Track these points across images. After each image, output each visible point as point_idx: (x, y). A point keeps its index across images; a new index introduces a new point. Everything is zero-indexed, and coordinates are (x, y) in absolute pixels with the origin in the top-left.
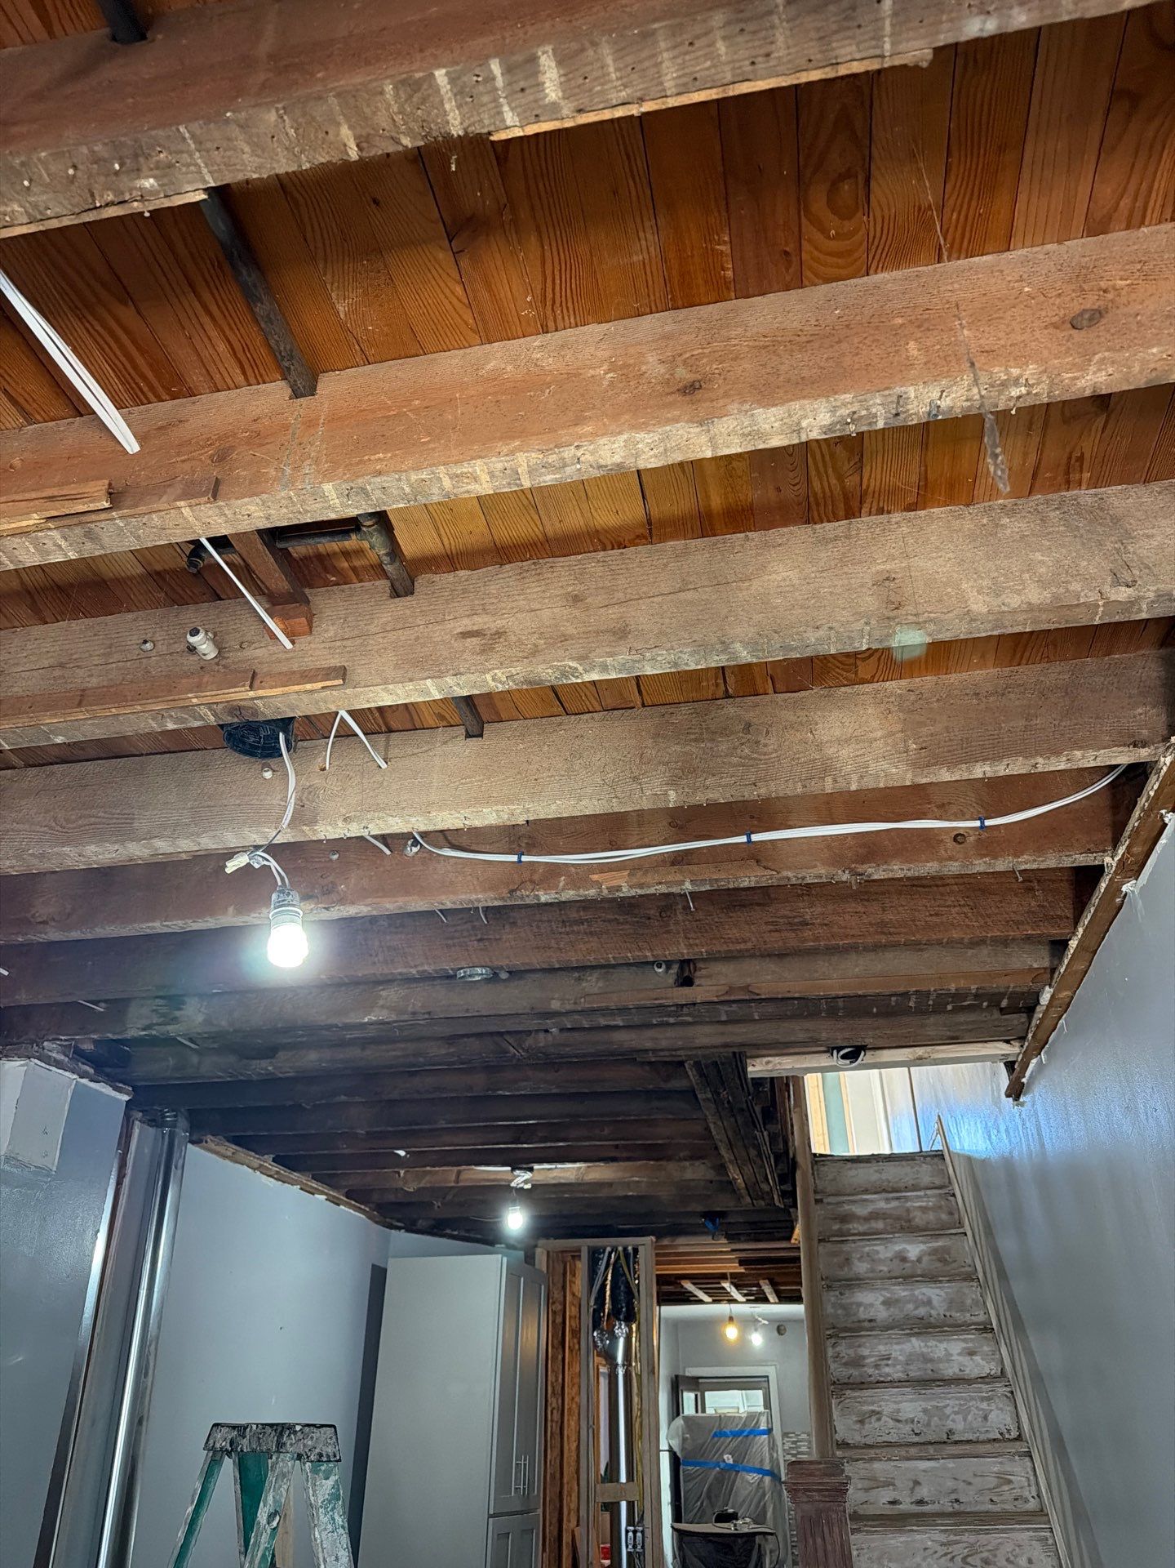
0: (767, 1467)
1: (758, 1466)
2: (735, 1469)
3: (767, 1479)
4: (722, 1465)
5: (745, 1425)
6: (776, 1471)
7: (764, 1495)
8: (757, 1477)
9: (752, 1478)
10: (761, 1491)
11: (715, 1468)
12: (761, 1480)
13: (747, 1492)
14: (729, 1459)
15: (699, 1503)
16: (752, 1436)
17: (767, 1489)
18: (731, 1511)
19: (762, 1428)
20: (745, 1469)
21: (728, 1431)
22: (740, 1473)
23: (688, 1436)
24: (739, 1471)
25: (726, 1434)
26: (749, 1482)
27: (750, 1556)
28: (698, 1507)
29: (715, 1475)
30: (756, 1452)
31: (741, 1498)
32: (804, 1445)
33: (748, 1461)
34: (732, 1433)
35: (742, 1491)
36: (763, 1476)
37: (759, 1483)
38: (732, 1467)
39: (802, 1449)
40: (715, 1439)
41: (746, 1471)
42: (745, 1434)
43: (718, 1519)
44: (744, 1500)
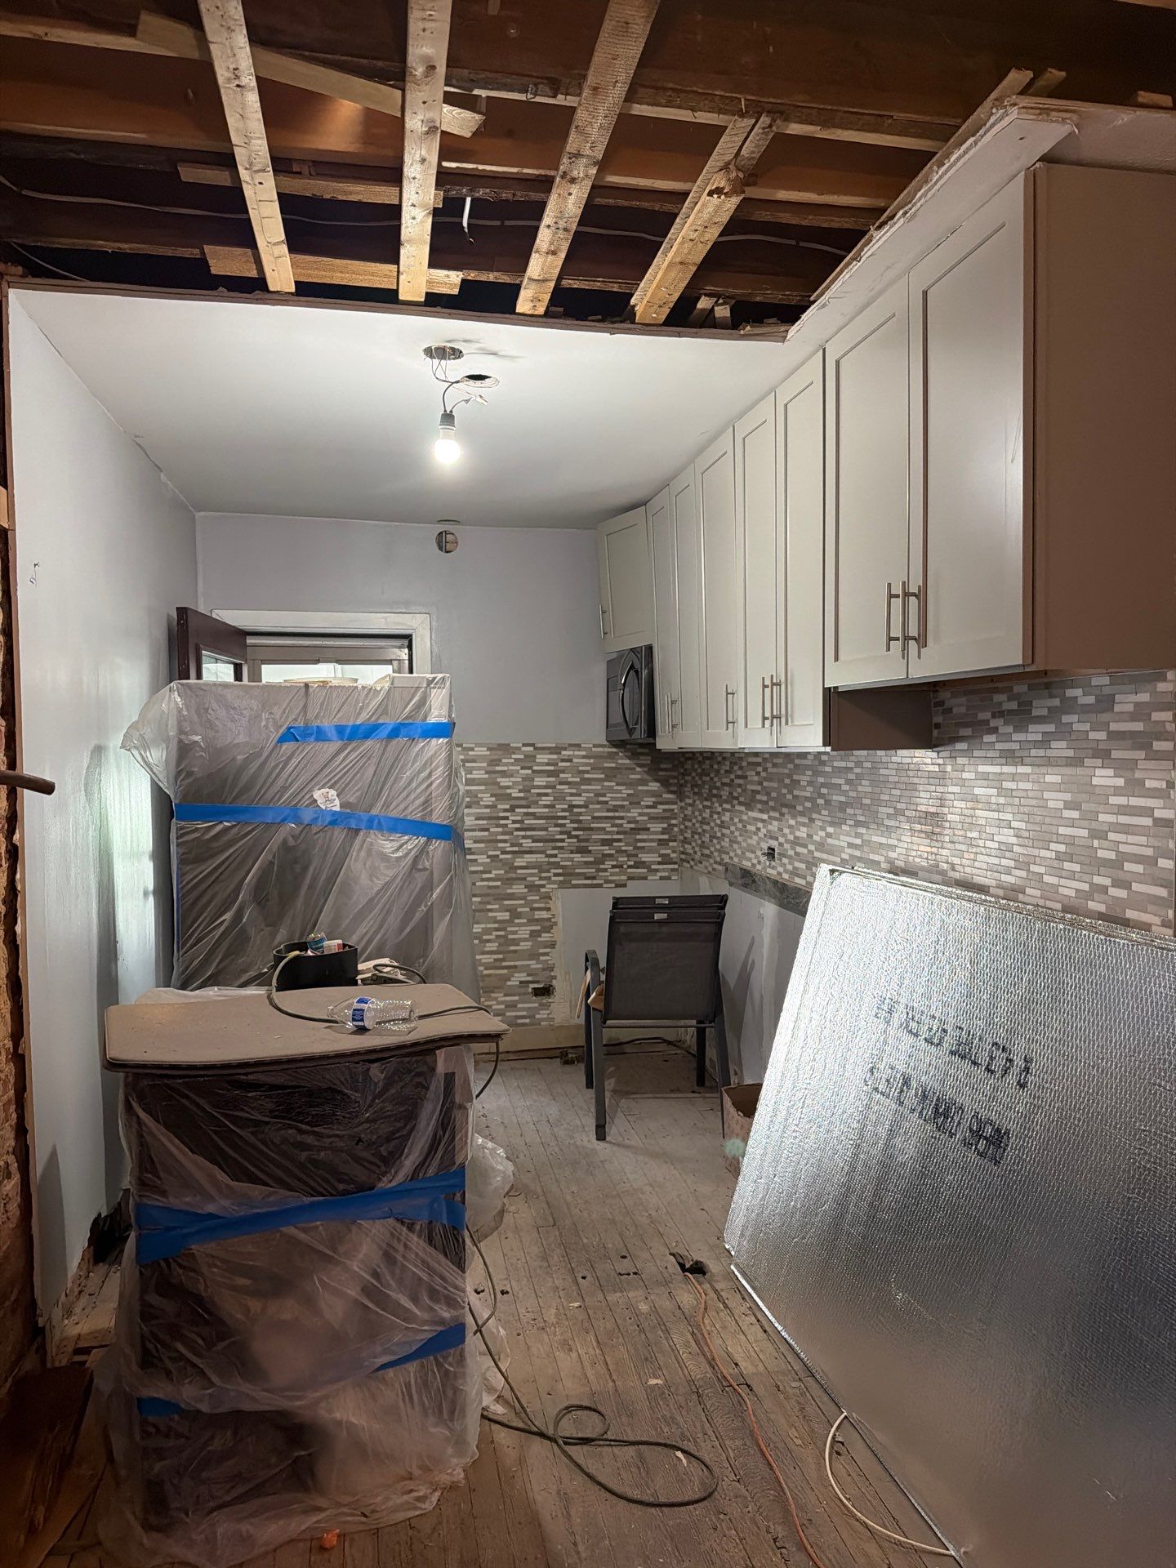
0: (438, 816)
1: (417, 816)
2: (348, 823)
3: (438, 847)
4: (307, 816)
5: (383, 708)
7: (429, 886)
8: (414, 843)
9: (393, 847)
10: (420, 878)
11: (282, 823)
12: (423, 851)
13: (379, 884)
14: (327, 799)
15: (228, 916)
16: (402, 741)
17: (436, 876)
18: (332, 944)
19: (433, 719)
20: (374, 824)
21: (327, 724)
22: (361, 834)
23: (198, 738)
24: (357, 831)
25: (320, 735)
26: (384, 858)
27: (411, 1116)
28: (222, 929)
29: (285, 841)
30: (412, 780)
31: (359, 899)
32: (479, 769)
33: (387, 805)
34: (340, 730)
35: (364, 879)
36: (429, 839)
37: (416, 859)
38: (336, 819)
39: (476, 775)
40: (288, 747)
41: (380, 828)
42: (384, 733)
43: (294, 975)
44: (371, 904)
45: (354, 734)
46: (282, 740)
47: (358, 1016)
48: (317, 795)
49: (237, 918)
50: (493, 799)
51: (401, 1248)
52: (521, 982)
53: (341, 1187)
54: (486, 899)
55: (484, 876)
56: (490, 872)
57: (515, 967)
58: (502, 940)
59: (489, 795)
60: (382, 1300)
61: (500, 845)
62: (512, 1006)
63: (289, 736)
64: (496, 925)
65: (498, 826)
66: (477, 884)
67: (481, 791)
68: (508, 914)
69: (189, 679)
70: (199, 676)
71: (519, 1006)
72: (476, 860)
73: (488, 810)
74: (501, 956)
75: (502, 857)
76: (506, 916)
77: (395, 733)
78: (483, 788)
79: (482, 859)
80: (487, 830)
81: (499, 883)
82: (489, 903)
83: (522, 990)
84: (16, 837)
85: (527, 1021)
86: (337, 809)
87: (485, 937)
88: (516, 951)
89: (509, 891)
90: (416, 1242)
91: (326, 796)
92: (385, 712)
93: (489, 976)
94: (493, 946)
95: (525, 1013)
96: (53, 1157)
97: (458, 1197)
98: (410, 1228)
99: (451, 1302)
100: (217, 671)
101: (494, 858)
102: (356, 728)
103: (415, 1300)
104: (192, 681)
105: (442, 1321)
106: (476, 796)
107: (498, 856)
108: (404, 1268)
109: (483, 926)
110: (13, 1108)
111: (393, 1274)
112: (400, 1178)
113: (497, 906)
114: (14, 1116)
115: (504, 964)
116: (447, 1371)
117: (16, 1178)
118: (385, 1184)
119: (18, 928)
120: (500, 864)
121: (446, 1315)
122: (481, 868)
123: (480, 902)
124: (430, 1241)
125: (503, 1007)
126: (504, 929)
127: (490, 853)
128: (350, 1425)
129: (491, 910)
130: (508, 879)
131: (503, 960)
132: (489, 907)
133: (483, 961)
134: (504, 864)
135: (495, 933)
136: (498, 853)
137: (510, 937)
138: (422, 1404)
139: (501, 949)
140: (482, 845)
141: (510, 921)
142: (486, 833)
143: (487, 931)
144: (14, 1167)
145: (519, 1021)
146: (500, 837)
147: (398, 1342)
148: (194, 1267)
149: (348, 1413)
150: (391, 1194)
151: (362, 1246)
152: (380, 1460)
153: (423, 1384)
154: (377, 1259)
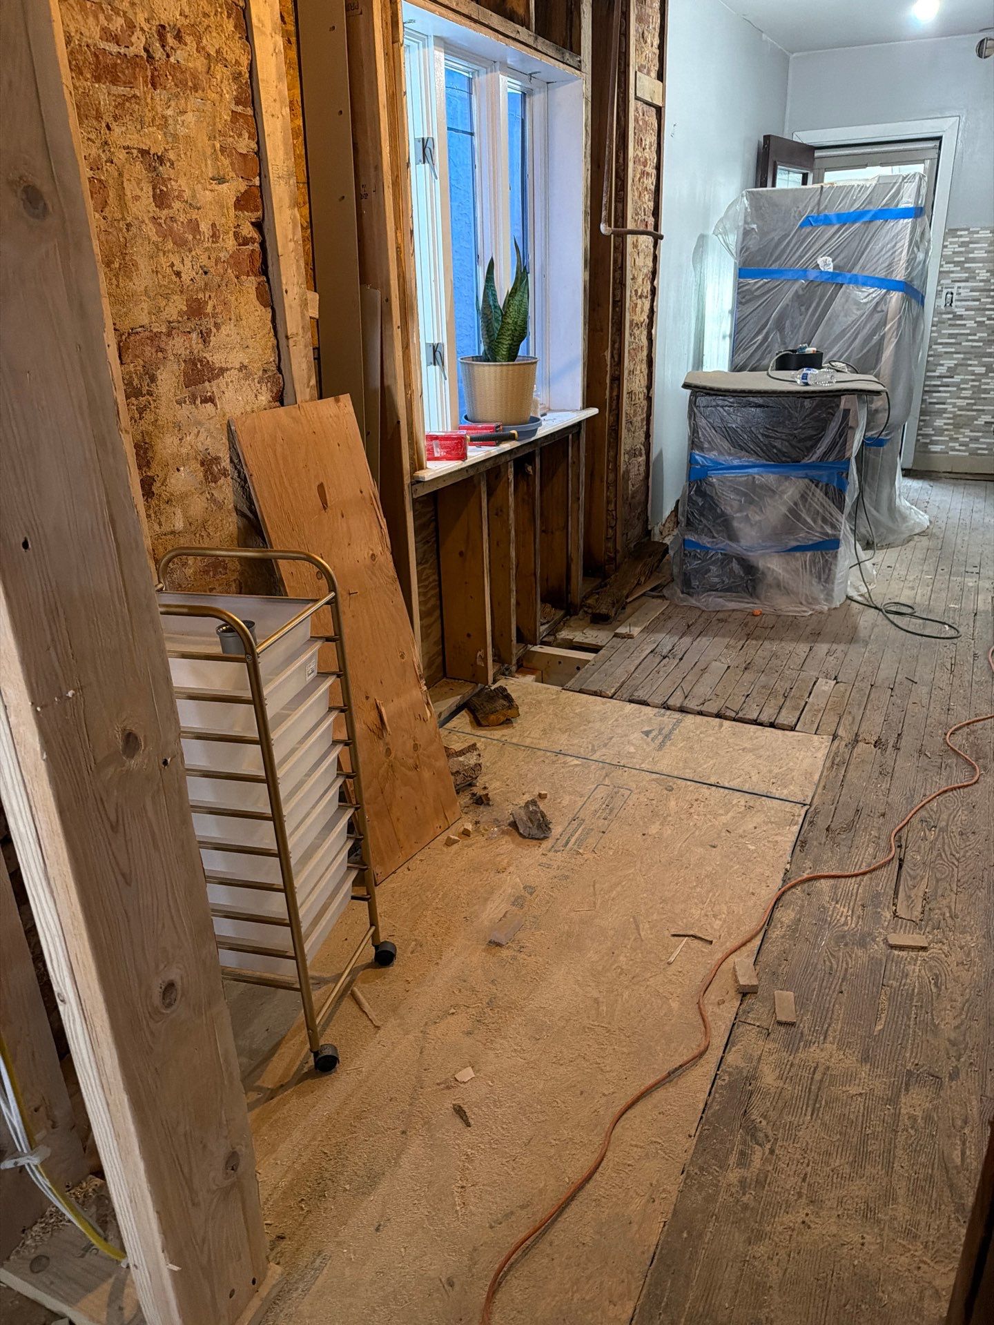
0: (900, 275)
1: (882, 275)
2: (837, 280)
3: (895, 297)
4: (812, 275)
5: (869, 200)
6: (916, 284)
7: (884, 323)
8: (875, 293)
9: (866, 295)
10: (877, 317)
11: (797, 280)
12: (883, 298)
13: (850, 319)
14: (826, 263)
15: (760, 337)
16: (879, 222)
18: (810, 350)
20: (855, 281)
21: (831, 212)
22: (844, 286)
23: (755, 226)
24: (842, 285)
25: (827, 221)
26: (857, 303)
27: (824, 429)
28: (757, 344)
29: (797, 291)
30: (882, 249)
31: (837, 329)
32: (981, 249)
33: (863, 268)
34: (840, 216)
35: (842, 316)
36: (888, 291)
37: (878, 303)
38: (829, 277)
39: (976, 254)
40: (808, 229)
41: (857, 283)
42: (866, 218)
43: (784, 363)
44: (843, 332)
45: (846, 219)
46: (801, 226)
47: (805, 377)
48: (820, 261)
49: (765, 338)
50: (988, 274)
51: (811, 494)
52: (986, 422)
53: (784, 459)
54: (968, 356)
55: (970, 338)
56: (975, 335)
57: (983, 410)
58: (976, 389)
59: (985, 271)
60: (798, 517)
61: (987, 313)
62: (976, 440)
64: (973, 377)
65: (987, 297)
66: (963, 344)
67: (980, 268)
68: (984, 369)
69: (766, 186)
70: (774, 185)
71: (981, 440)
72: (965, 325)
73: (982, 284)
74: (973, 401)
75: (987, 322)
76: (983, 370)
77: (876, 216)
78: (981, 265)
79: (970, 324)
80: (979, 300)
81: (981, 344)
82: (970, 359)
83: (987, 429)
84: (655, 282)
85: (986, 452)
86: (831, 270)
87: (962, 386)
88: (984, 398)
89: (988, 350)
90: (819, 494)
91: (825, 262)
92: (870, 203)
93: (961, 415)
94: (967, 393)
95: (985, 446)
96: (660, 454)
97: (844, 475)
98: (817, 486)
99: (833, 527)
100: (788, 180)
101: (981, 324)
102: (850, 214)
103: (815, 522)
104: (769, 188)
105: (827, 534)
106: (974, 272)
107: (984, 322)
108: (811, 505)
109: (962, 377)
110: (645, 423)
111: (804, 506)
112: (814, 458)
113: (976, 363)
114: (645, 427)
115: (975, 407)
116: (827, 561)
117: (644, 457)
118: (806, 461)
119: (653, 331)
120: (985, 328)
121: (830, 532)
122: (968, 331)
123: (963, 359)
124: (826, 494)
125: (968, 440)
126: (980, 381)
127: (978, 319)
128: (773, 570)
129: (971, 365)
130: (989, 341)
131: (974, 404)
132: (970, 362)
133: (958, 404)
134: (989, 329)
135: (971, 383)
136: (985, 319)
137: (983, 387)
138: (811, 571)
139: (975, 396)
140: (973, 313)
141: (985, 375)
142: (978, 303)
143: (965, 381)
144: (643, 452)
145: (979, 452)
146: (988, 306)
147: (802, 537)
148: (712, 485)
149: (774, 565)
150: (808, 466)
151: (791, 489)
152: (787, 591)
153: (813, 562)
154: (797, 497)
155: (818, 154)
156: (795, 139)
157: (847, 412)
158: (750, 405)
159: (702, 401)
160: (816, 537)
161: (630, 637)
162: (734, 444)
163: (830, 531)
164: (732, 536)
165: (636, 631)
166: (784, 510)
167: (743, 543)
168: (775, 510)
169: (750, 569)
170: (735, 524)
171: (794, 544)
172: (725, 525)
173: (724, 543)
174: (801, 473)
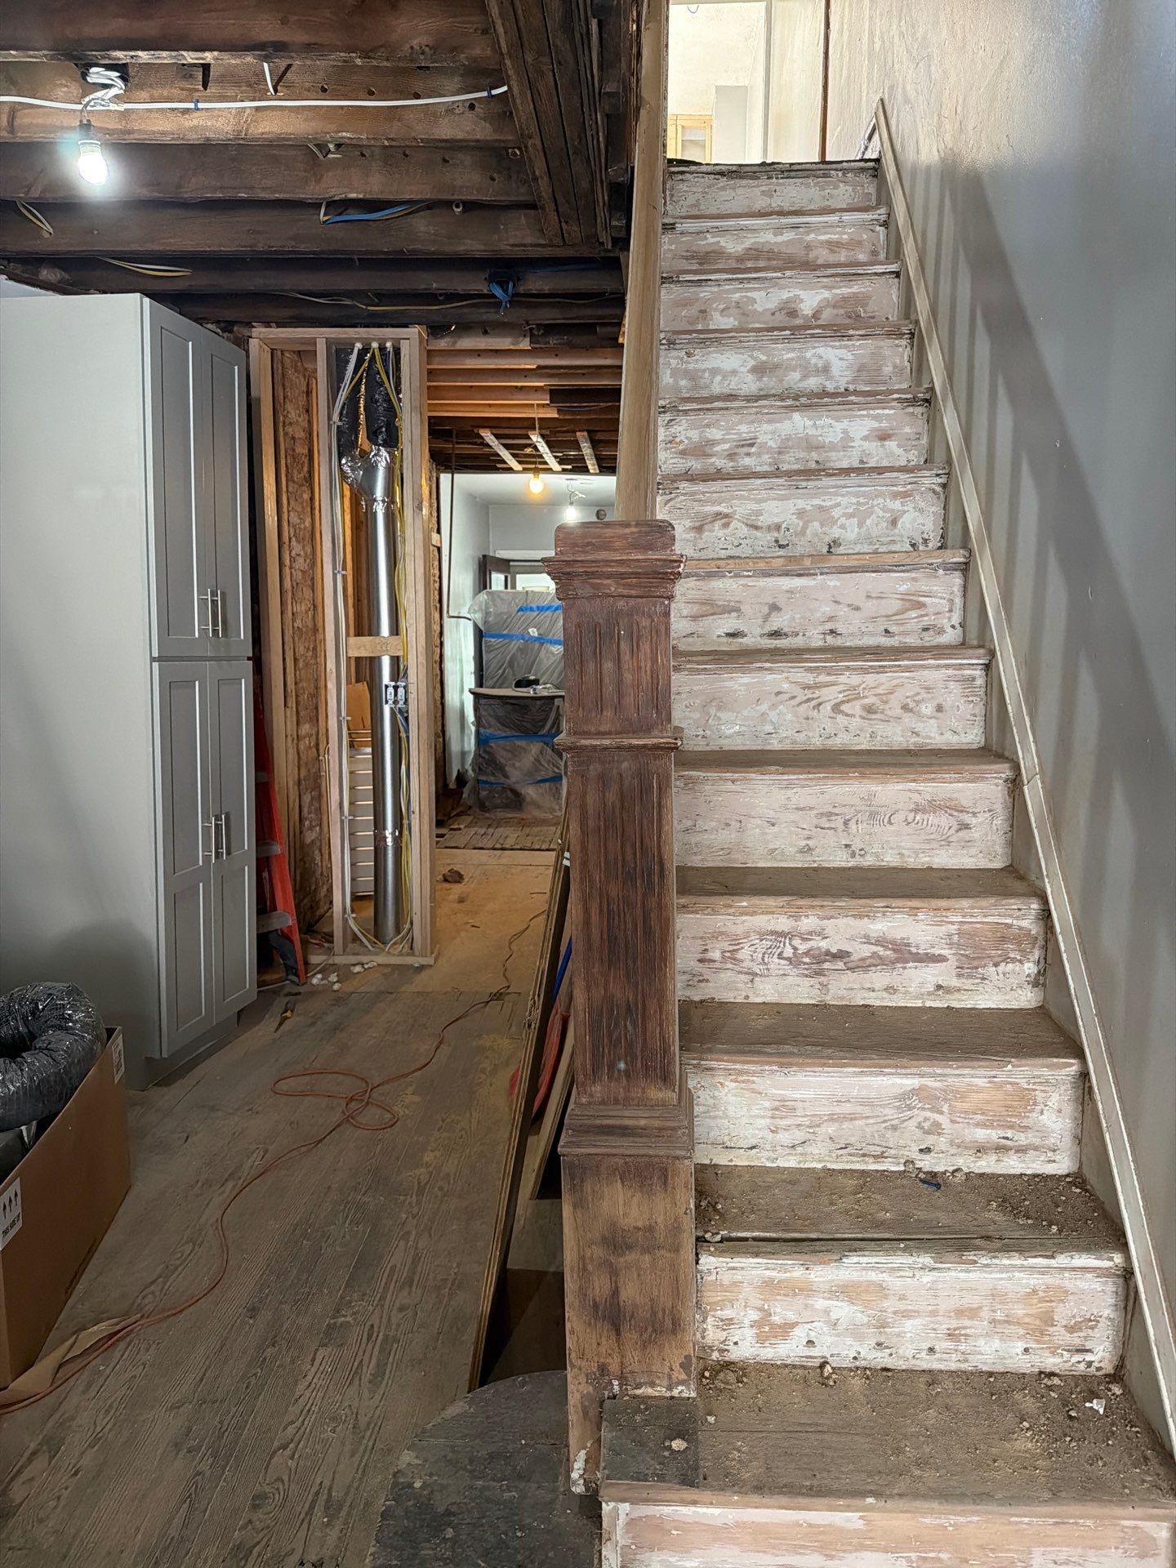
2: (540, 641)
4: (526, 638)
9: (557, 649)
11: (518, 640)
13: (550, 662)
18: (532, 678)
21: (534, 606)
22: (543, 645)
23: (490, 610)
25: (531, 609)
26: (553, 654)
27: (548, 716)
28: (499, 675)
29: (519, 646)
31: (544, 668)
33: (554, 635)
34: (538, 608)
35: (545, 661)
38: (537, 639)
40: (521, 613)
41: (551, 643)
42: (552, 609)
43: (519, 684)
44: (547, 669)
45: (541, 609)
46: (518, 611)
47: (535, 690)
48: (530, 630)
49: (504, 672)
51: (544, 751)
53: (529, 732)
60: (540, 764)
63: (521, 609)
69: (487, 584)
77: (557, 609)
84: (442, 639)
86: (537, 635)
90: (549, 751)
91: (533, 631)
92: (553, 601)
96: (450, 738)
98: (548, 747)
99: (559, 769)
100: (497, 580)
102: (543, 607)
103: (549, 765)
105: (556, 772)
108: (546, 757)
110: (441, 718)
111: (542, 758)
112: (545, 732)
114: (441, 721)
116: (557, 787)
117: (441, 739)
118: (540, 733)
119: (442, 666)
128: (530, 794)
138: (550, 794)
147: (542, 775)
148: (492, 747)
149: (530, 792)
150: (543, 736)
151: (534, 748)
152: (539, 807)
153: (550, 788)
154: (538, 752)
155: (511, 563)
156: (497, 556)
157: (558, 707)
158: (507, 703)
159: (483, 701)
160: (551, 775)
161: (460, 829)
162: (502, 724)
163: (557, 770)
164: (506, 776)
165: (462, 826)
166: (532, 759)
167: (513, 779)
168: (527, 761)
169: (517, 794)
170: (507, 768)
171: (539, 778)
172: (501, 769)
173: (502, 780)
174: (540, 739)
